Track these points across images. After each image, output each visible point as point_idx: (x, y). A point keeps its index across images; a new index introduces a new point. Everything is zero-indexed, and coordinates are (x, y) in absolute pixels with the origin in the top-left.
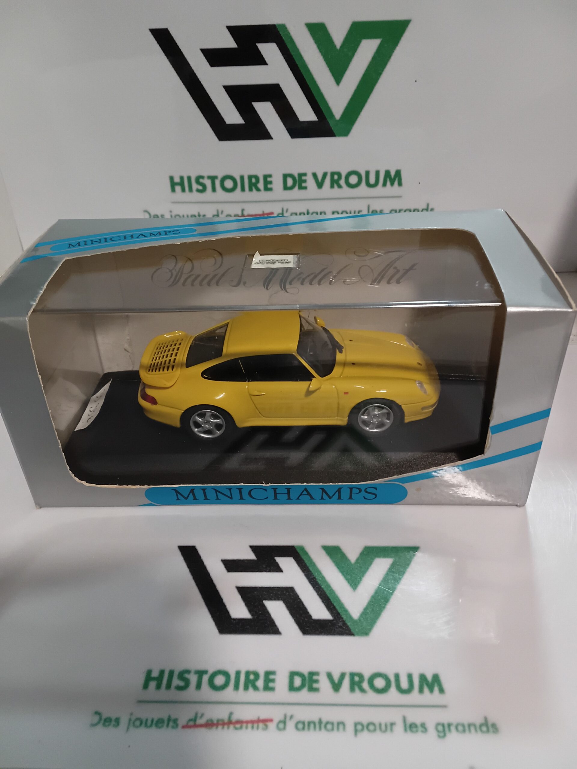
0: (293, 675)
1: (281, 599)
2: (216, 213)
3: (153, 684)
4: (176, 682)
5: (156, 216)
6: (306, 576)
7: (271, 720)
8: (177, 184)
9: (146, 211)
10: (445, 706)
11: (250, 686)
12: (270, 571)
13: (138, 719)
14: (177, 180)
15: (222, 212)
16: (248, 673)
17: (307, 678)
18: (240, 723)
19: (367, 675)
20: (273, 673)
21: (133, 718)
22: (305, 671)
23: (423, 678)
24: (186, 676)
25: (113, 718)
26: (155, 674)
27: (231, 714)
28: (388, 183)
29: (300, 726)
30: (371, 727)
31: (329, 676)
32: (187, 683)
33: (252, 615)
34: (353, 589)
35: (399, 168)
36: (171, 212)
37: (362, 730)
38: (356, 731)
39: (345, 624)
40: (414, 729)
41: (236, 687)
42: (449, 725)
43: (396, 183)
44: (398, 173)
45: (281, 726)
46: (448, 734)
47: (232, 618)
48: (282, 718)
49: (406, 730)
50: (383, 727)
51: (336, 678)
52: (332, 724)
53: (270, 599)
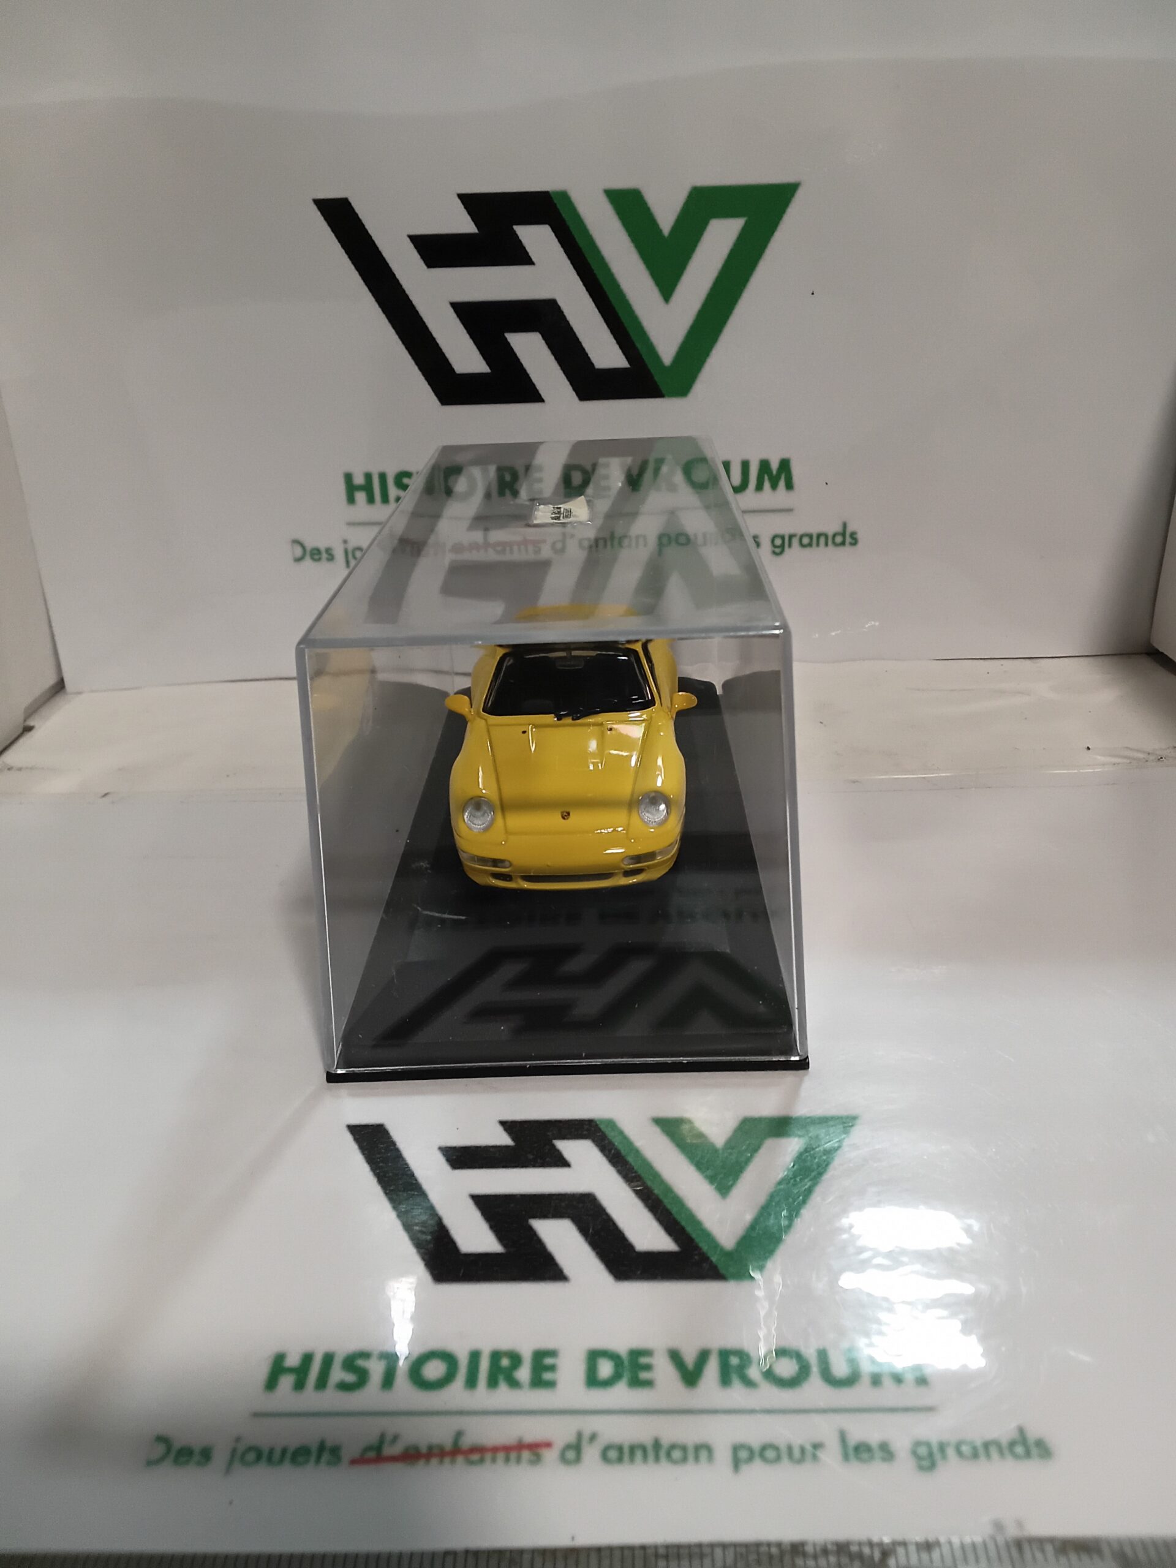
0: (594, 1356)
1: (566, 1216)
3: (286, 1382)
4: (337, 1374)
5: (316, 552)
7: (548, 1445)
8: (360, 488)
9: (296, 542)
10: (930, 1409)
11: (501, 1378)
12: (543, 1165)
13: (250, 1449)
14: (359, 480)
16: (496, 1356)
17: (626, 1363)
18: (478, 1453)
19: (758, 1354)
20: (553, 1353)
21: (241, 1448)
22: (622, 1345)
24: (361, 1363)
25: (197, 1449)
26: (292, 1361)
27: (459, 1434)
28: (767, 485)
29: (613, 1454)
30: (770, 1454)
31: (675, 1356)
32: (363, 1377)
33: (504, 1245)
34: (722, 1195)
35: (786, 456)
36: (345, 542)
37: (750, 1459)
38: (737, 1464)
39: (705, 1258)
40: (865, 1455)
41: (471, 1382)
42: (942, 1447)
43: (782, 484)
44: (785, 465)
45: (571, 1455)
46: (939, 1462)
47: (462, 1253)
48: (571, 1438)
49: (846, 1457)
50: (797, 1453)
51: (690, 1359)
52: (684, 1449)
53: (544, 1216)
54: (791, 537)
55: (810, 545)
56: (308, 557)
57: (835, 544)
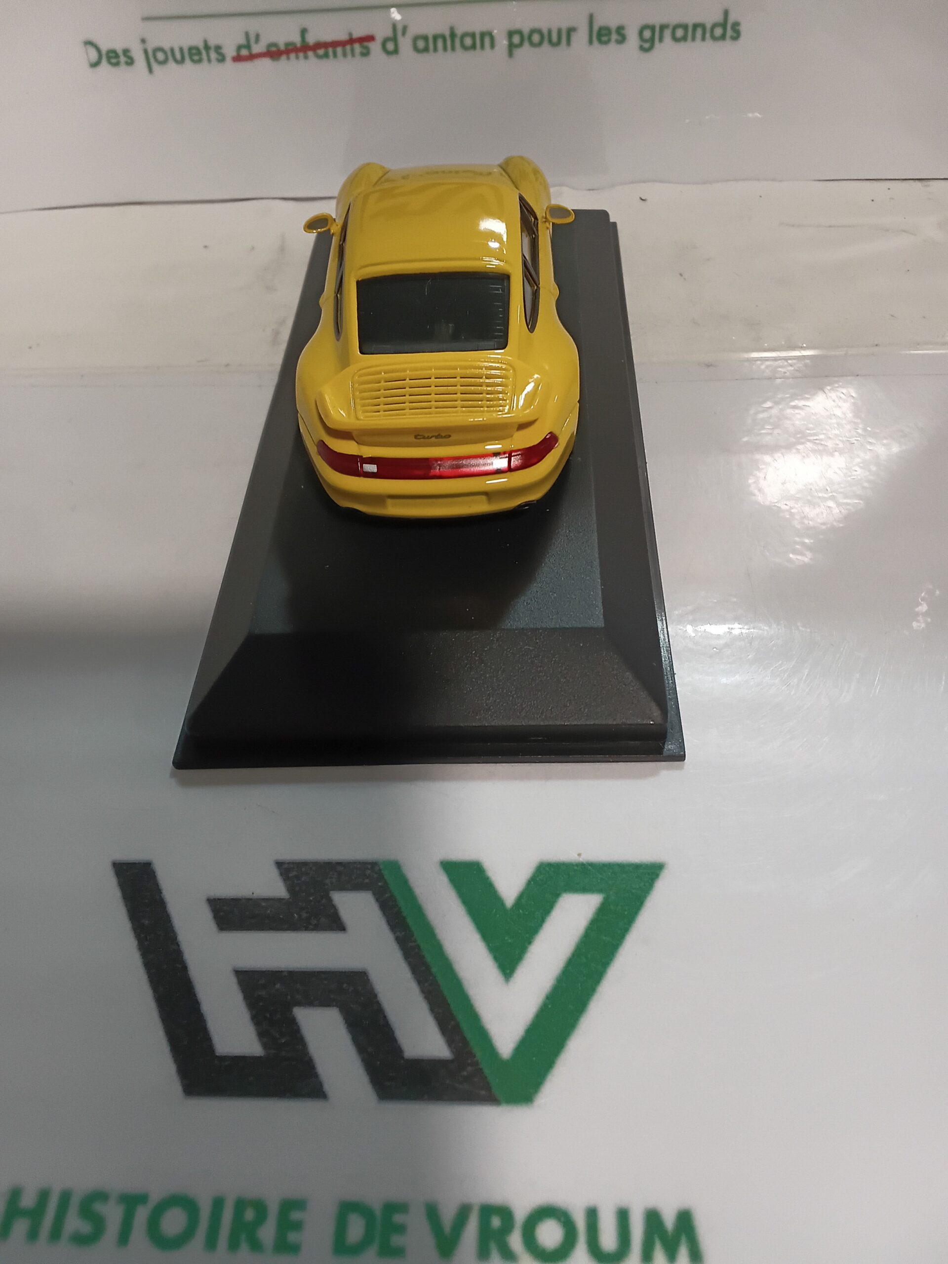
0: (347, 1208)
1: (334, 1004)
2: (242, 41)
3: (20, 1228)
4: (74, 1223)
5: (112, 54)
6: (398, 940)
9: (88, 43)
11: (243, 1236)
12: (317, 928)
15: (258, 37)
16: (241, 1205)
17: (379, 1220)
19: (520, 1213)
20: (301, 1204)
22: (375, 1199)
23: (653, 1218)
24: (98, 1207)
26: (28, 1201)
31: (432, 1212)
32: (99, 1226)
33: (265, 1046)
34: (505, 977)
36: (143, 41)
39: (478, 1069)
41: (211, 1243)
47: (217, 1054)
51: (448, 1215)
53: (309, 1002)
54: (663, 27)
55: (684, 38)
56: (104, 61)
57: (714, 38)
